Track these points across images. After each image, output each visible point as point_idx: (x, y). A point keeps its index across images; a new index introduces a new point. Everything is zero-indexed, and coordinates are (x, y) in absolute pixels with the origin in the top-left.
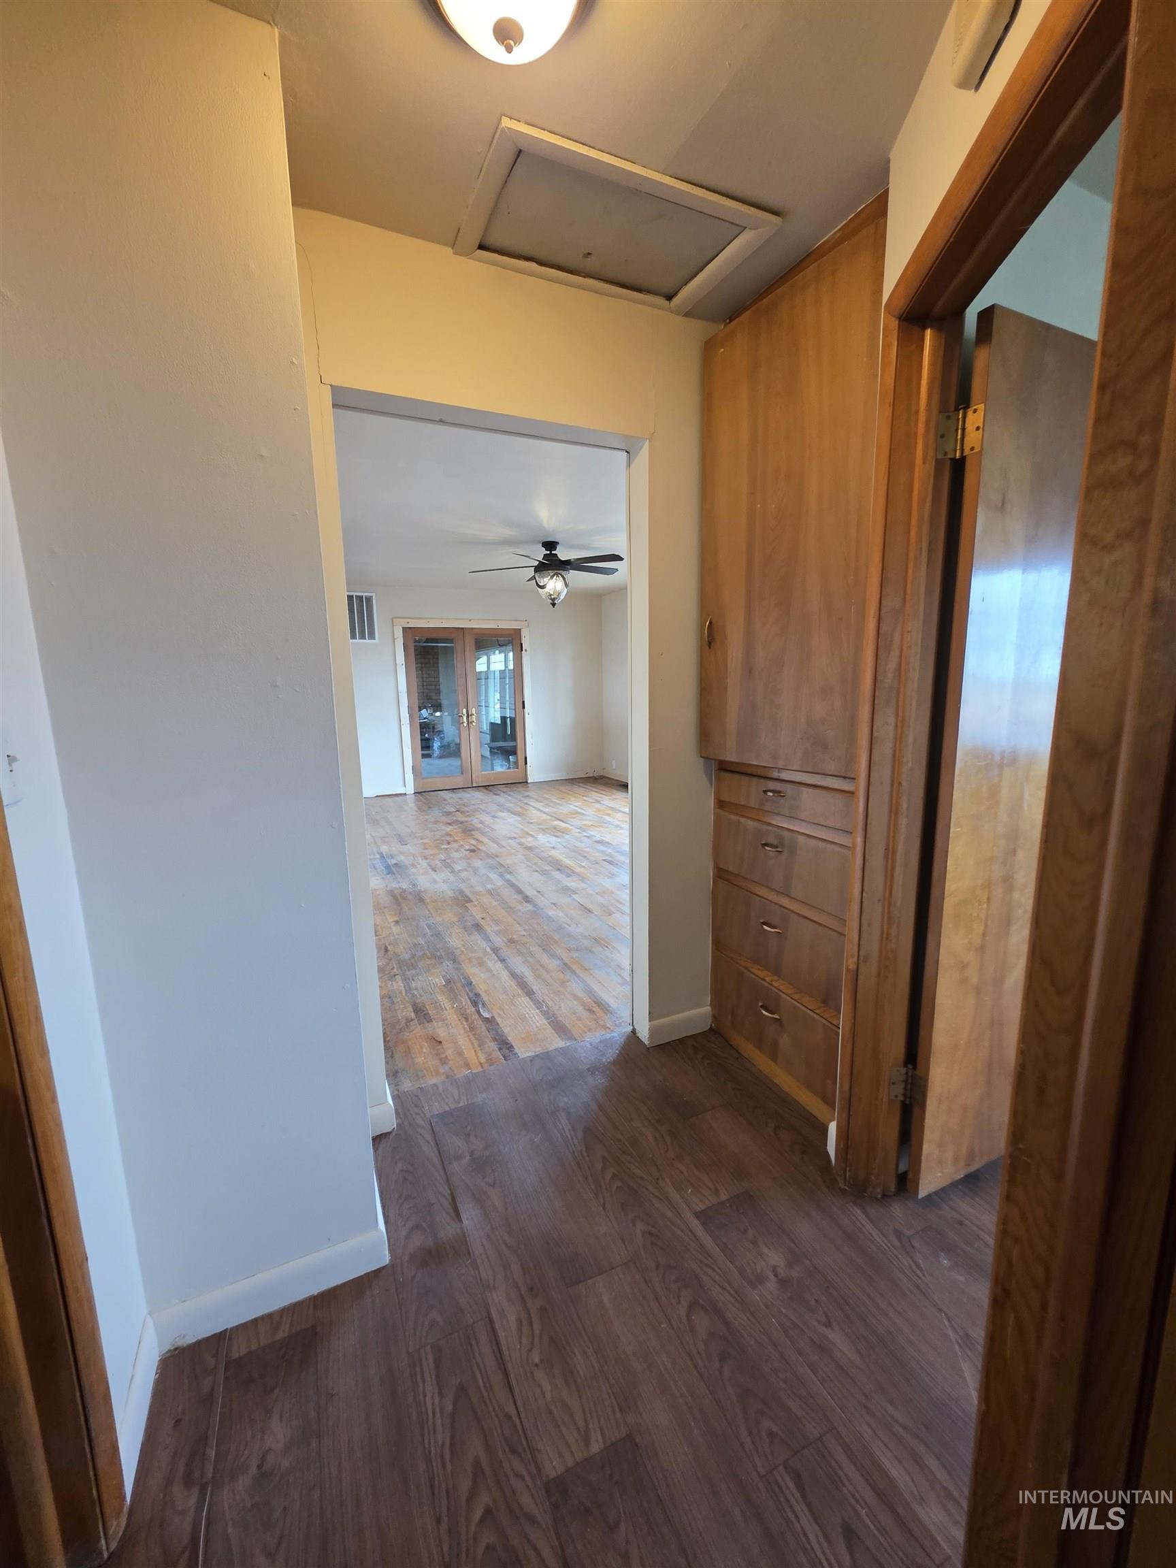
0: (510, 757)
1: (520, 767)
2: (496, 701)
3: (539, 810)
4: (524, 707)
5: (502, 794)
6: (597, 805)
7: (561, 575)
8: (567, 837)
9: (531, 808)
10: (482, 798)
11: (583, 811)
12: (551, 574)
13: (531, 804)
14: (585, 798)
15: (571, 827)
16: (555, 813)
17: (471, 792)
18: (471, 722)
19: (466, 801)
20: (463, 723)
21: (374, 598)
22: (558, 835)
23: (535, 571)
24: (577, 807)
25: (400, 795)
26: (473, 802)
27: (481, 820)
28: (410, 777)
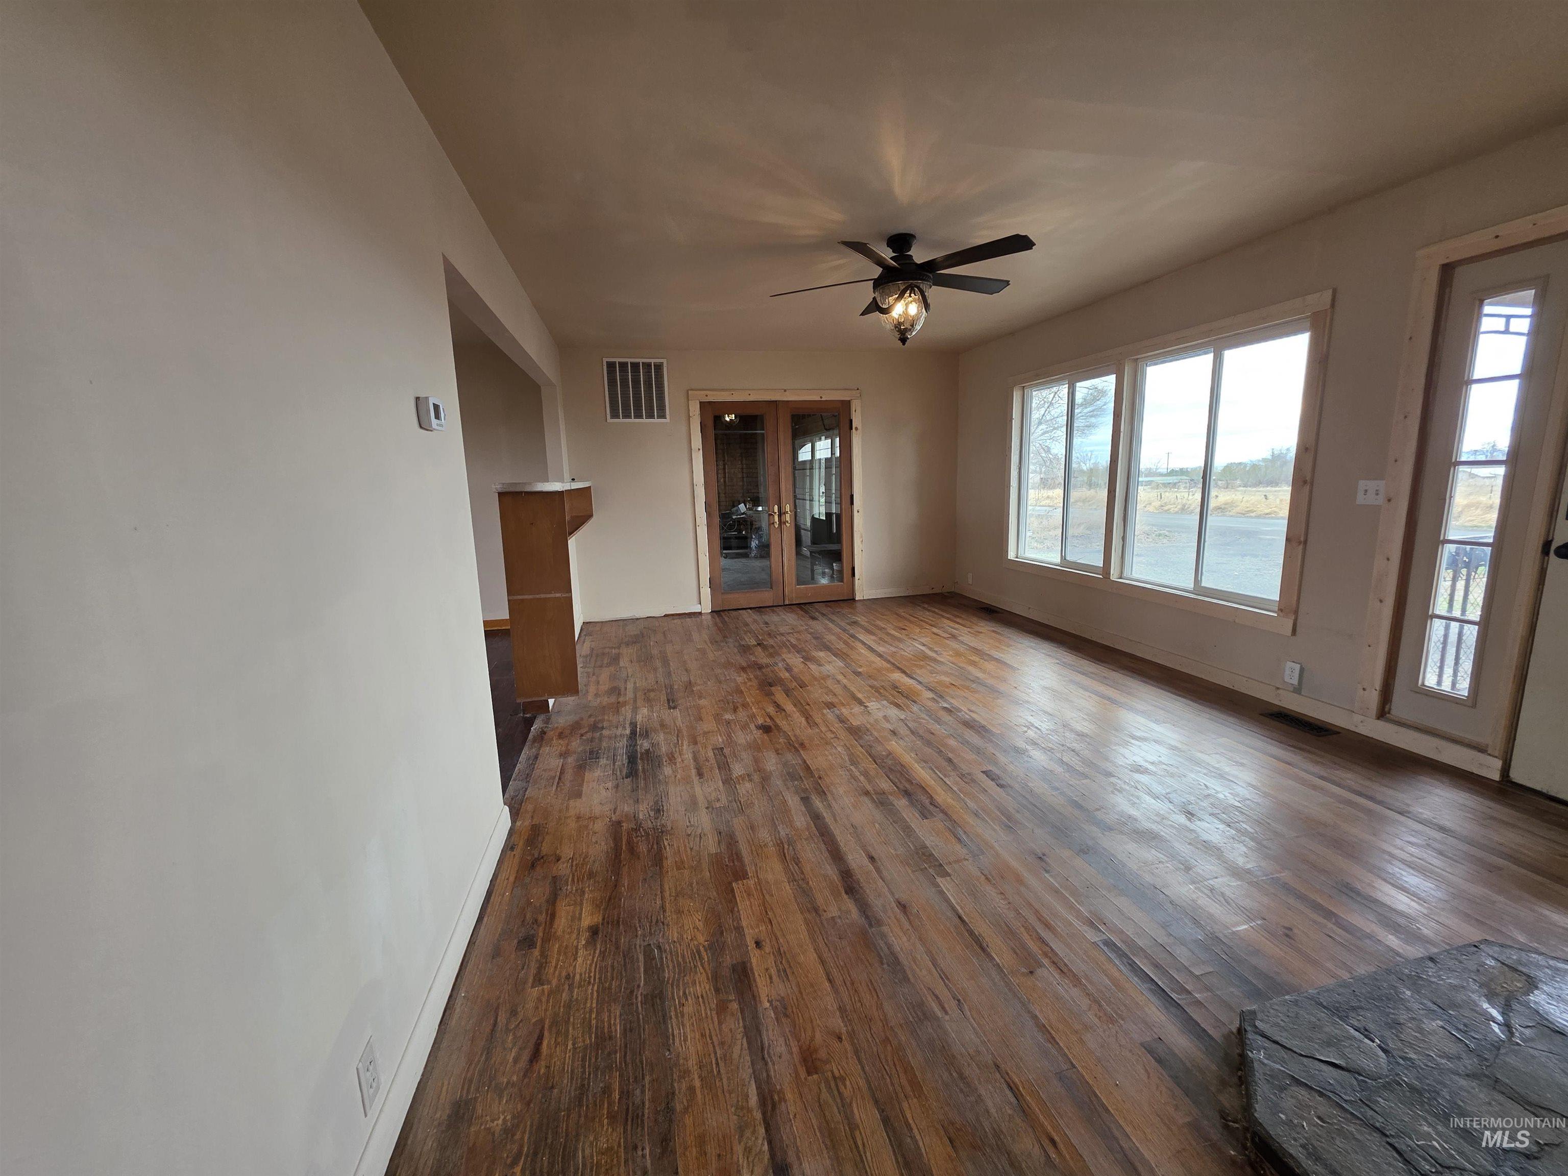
0: (834, 564)
1: (845, 580)
2: (821, 494)
3: (870, 649)
4: (852, 503)
5: (820, 618)
6: (953, 644)
7: (919, 288)
8: (915, 708)
9: (859, 645)
10: (795, 623)
11: (934, 655)
12: (902, 288)
13: (861, 637)
14: (935, 630)
15: (919, 687)
16: (893, 654)
17: (781, 613)
18: (785, 523)
19: (773, 627)
20: (773, 523)
21: (665, 365)
22: (900, 702)
23: (875, 287)
24: (924, 645)
25: (694, 614)
26: (782, 629)
27: (788, 665)
28: (706, 591)
